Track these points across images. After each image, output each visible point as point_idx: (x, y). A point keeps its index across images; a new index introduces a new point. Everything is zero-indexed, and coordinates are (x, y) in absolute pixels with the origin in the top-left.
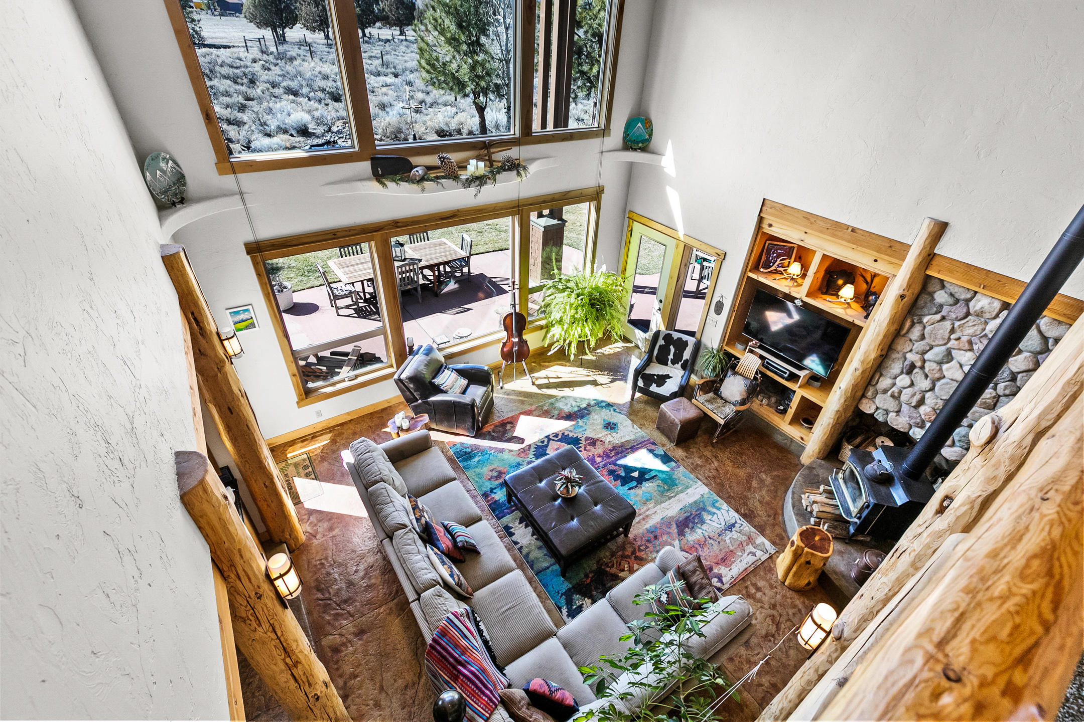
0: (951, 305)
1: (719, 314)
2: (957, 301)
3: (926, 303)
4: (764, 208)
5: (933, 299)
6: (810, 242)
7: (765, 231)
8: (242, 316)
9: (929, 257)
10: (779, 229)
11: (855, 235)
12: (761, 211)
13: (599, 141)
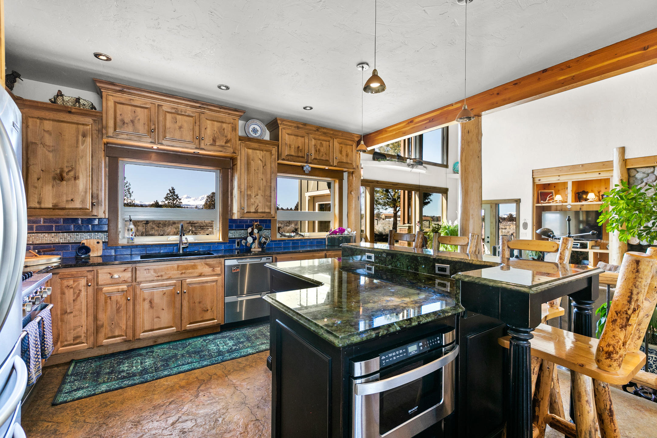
0: (646, 177)
1: (526, 229)
2: (648, 175)
3: (634, 181)
4: (534, 174)
5: (636, 178)
6: (562, 179)
7: (537, 183)
9: (625, 161)
10: (545, 180)
11: (585, 167)
12: (533, 175)
13: (445, 169)
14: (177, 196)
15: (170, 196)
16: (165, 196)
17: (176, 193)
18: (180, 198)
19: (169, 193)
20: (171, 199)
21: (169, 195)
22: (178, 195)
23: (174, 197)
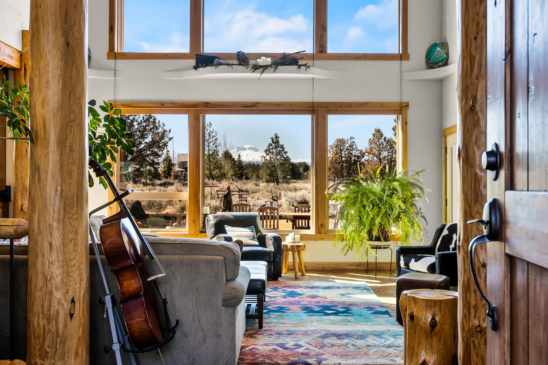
13: (396, 63)
14: (282, 147)
16: (266, 147)
17: (281, 143)
18: (286, 150)
19: (271, 143)
20: (273, 153)
21: (271, 147)
22: (285, 146)
23: (278, 149)
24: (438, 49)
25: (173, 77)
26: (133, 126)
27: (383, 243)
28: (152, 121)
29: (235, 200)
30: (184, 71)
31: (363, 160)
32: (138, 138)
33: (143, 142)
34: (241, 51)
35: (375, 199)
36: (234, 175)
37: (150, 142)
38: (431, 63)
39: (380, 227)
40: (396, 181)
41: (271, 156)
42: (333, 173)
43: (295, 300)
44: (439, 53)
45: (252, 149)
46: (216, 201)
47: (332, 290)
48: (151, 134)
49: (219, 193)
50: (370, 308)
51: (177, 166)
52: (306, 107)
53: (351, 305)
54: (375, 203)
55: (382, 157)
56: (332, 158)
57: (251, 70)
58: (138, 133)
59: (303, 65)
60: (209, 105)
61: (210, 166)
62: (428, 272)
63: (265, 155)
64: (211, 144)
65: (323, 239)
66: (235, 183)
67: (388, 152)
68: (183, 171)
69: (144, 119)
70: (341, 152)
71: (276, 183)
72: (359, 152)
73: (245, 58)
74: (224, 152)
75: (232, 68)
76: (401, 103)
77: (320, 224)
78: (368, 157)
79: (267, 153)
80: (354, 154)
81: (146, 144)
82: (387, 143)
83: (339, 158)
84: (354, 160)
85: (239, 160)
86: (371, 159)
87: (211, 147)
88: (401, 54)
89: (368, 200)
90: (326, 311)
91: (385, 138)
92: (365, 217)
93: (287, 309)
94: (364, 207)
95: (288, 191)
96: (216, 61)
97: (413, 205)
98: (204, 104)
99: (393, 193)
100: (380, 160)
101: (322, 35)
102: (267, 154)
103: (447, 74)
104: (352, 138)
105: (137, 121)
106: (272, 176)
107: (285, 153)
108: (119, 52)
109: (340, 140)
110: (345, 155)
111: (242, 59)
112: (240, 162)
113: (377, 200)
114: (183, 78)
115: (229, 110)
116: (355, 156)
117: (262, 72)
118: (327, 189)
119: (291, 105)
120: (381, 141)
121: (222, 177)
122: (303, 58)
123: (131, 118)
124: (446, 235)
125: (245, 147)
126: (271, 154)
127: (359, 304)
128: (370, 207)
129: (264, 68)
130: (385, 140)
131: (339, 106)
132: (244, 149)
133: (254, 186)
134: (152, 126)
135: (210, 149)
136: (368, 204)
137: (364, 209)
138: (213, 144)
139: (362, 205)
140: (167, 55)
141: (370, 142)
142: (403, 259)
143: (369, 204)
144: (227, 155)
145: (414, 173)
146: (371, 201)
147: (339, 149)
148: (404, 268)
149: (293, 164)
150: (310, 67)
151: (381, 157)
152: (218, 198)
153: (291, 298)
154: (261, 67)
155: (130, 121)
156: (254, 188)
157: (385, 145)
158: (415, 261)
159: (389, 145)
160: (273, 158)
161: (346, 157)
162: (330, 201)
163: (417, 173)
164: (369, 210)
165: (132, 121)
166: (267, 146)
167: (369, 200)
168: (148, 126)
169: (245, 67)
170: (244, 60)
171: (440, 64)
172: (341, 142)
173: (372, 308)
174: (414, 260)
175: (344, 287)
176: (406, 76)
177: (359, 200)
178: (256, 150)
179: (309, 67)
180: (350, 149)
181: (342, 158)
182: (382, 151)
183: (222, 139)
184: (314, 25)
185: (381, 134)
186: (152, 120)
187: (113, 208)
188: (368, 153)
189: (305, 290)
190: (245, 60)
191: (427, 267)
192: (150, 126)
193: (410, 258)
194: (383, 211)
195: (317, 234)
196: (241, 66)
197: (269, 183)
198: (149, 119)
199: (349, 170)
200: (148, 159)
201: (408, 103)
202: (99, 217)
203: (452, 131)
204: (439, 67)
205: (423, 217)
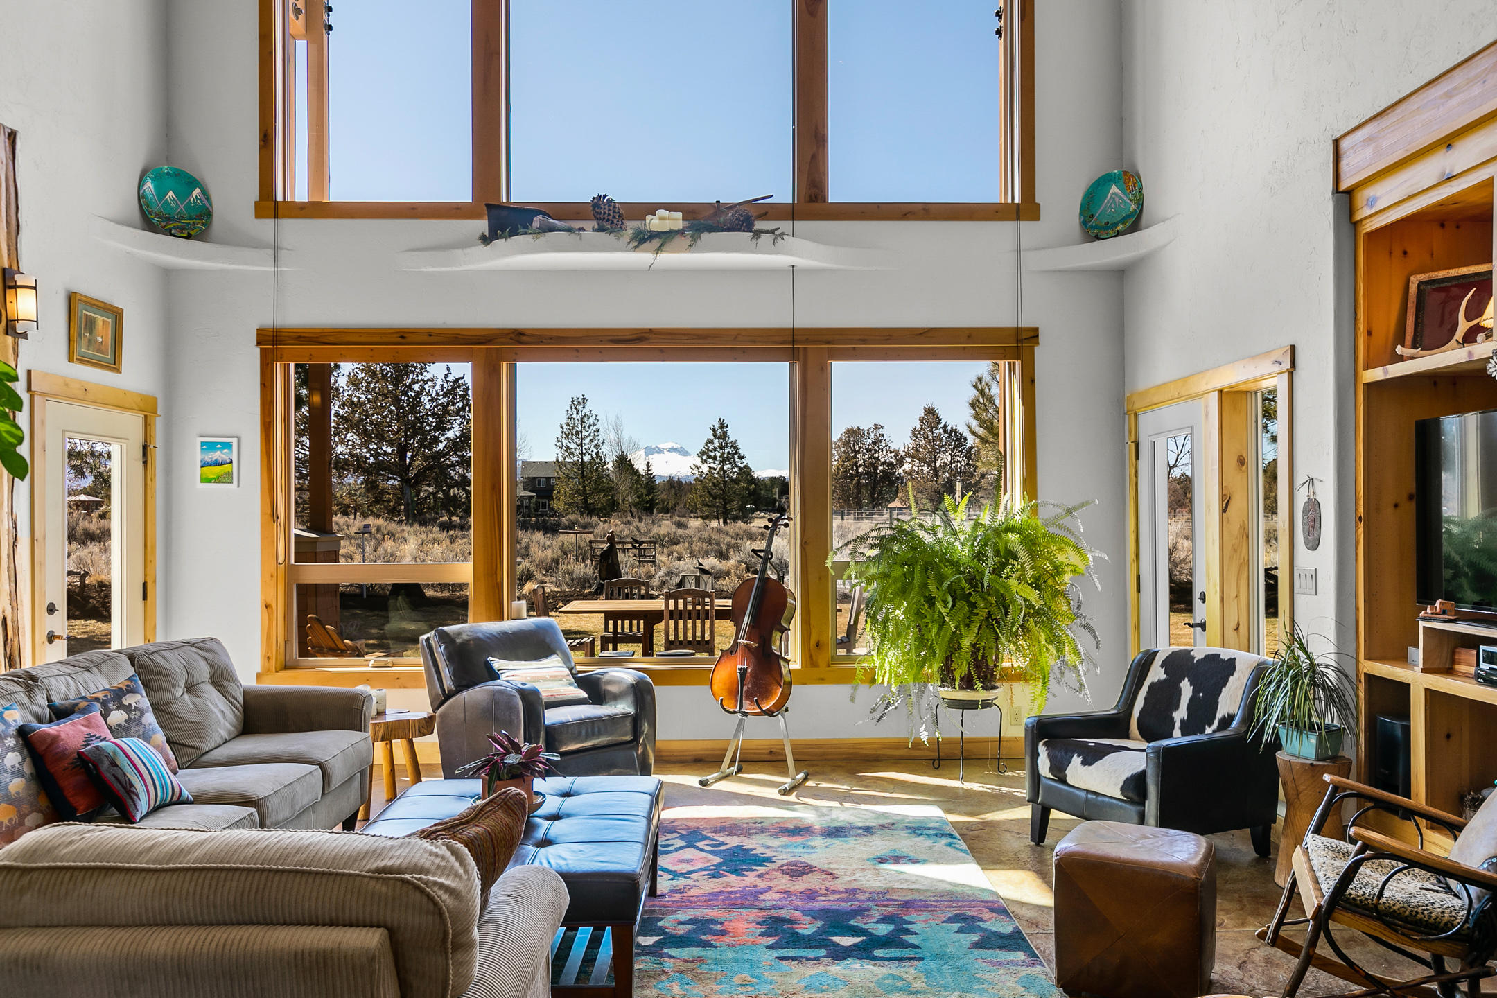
1: (1315, 544)
8: (217, 455)
13: (1006, 228)
14: (735, 446)
15: (715, 449)
16: (702, 447)
17: (732, 439)
18: (742, 452)
19: (712, 437)
20: (715, 458)
21: (711, 447)
22: (739, 444)
23: (726, 451)
24: (1114, 189)
25: (430, 266)
26: (420, 403)
27: (980, 695)
28: (461, 393)
29: (627, 561)
30: (457, 248)
31: (901, 471)
32: (430, 430)
33: (442, 438)
34: (605, 196)
35: (959, 580)
36: (636, 505)
37: (457, 438)
38: (1096, 227)
39: (974, 654)
40: (1012, 532)
41: (712, 465)
42: (839, 499)
43: (744, 884)
44: (1117, 199)
45: (675, 450)
46: (586, 566)
47: (852, 842)
48: (458, 422)
49: (594, 545)
50: (967, 922)
51: (521, 485)
52: (775, 343)
53: (907, 905)
54: (959, 592)
55: (940, 466)
56: (838, 468)
57: (629, 243)
58: (430, 419)
59: (767, 232)
60: (524, 338)
61: (584, 487)
62: (1122, 798)
63: (698, 462)
64: (587, 441)
65: (823, 679)
66: (636, 522)
67: (950, 454)
68: (533, 496)
69: (443, 390)
70: (855, 455)
71: (721, 521)
72: (892, 455)
73: (614, 212)
74: (618, 457)
75: (581, 239)
76: (1019, 331)
77: (813, 642)
78: (910, 465)
79: (702, 459)
80: (882, 460)
81: (448, 442)
82: (949, 437)
83: (852, 469)
84: (882, 471)
85: (648, 474)
86: (916, 469)
87: (586, 447)
88: (1018, 205)
89: (941, 583)
90: (835, 939)
91: (945, 426)
92: (934, 630)
93: (718, 927)
94: (931, 601)
95: (745, 540)
96: (537, 221)
97: (1057, 594)
98: (512, 336)
99: (1004, 565)
100: (935, 470)
101: (814, 157)
102: (704, 462)
103: (1142, 251)
104: (877, 427)
105: (428, 394)
106: (714, 506)
107: (741, 458)
108: (289, 199)
109: (854, 432)
110: (864, 461)
111: (606, 216)
112: (650, 478)
113: (965, 584)
114: (454, 269)
115: (577, 350)
116: (884, 463)
117: (659, 250)
118: (831, 553)
119: (736, 337)
120: (936, 432)
121: (610, 509)
122: (766, 213)
123: (416, 387)
124: (1160, 682)
125: (661, 446)
126: (711, 460)
127: (931, 899)
128: (945, 603)
129: (663, 239)
130: (945, 431)
131: (859, 337)
132: (660, 451)
133: (674, 528)
134: (460, 404)
135: (584, 451)
136: (941, 594)
137: (930, 607)
138: (591, 441)
139: (925, 597)
140: (413, 209)
141: (915, 434)
142: (1046, 753)
143: (944, 595)
144: (623, 463)
145: (1060, 511)
146: (950, 587)
147: (851, 449)
148: (1050, 779)
149: (756, 481)
150: (785, 237)
151: (938, 465)
152: (593, 556)
153: (732, 878)
154: (654, 235)
155: (413, 394)
156: (675, 533)
157: (945, 440)
158: (1084, 763)
159: (953, 440)
160: (715, 469)
161: (865, 466)
162: (839, 582)
163: (1069, 511)
164: (944, 611)
165: (419, 394)
166: (703, 445)
167: (945, 585)
168: (454, 404)
169: (612, 235)
170: (610, 218)
171: (1120, 227)
172: (855, 434)
173: (973, 918)
174: (1080, 759)
175: (883, 827)
176: (1032, 261)
177: (917, 582)
178: (683, 452)
179: (781, 235)
180: (875, 450)
181: (857, 469)
182: (939, 453)
183: (612, 430)
184: (794, 130)
185: (938, 417)
186: (460, 391)
187: (274, 608)
188: (909, 457)
189: (775, 842)
190: (614, 217)
191: (1121, 783)
192: (457, 405)
193: (1066, 752)
194: (983, 613)
195: (806, 667)
196: (603, 234)
197: (707, 521)
198: (454, 389)
199: (872, 493)
200: (453, 473)
201: (1037, 329)
202: (193, 645)
203: (1155, 401)
204: (1118, 234)
205: (1087, 627)
